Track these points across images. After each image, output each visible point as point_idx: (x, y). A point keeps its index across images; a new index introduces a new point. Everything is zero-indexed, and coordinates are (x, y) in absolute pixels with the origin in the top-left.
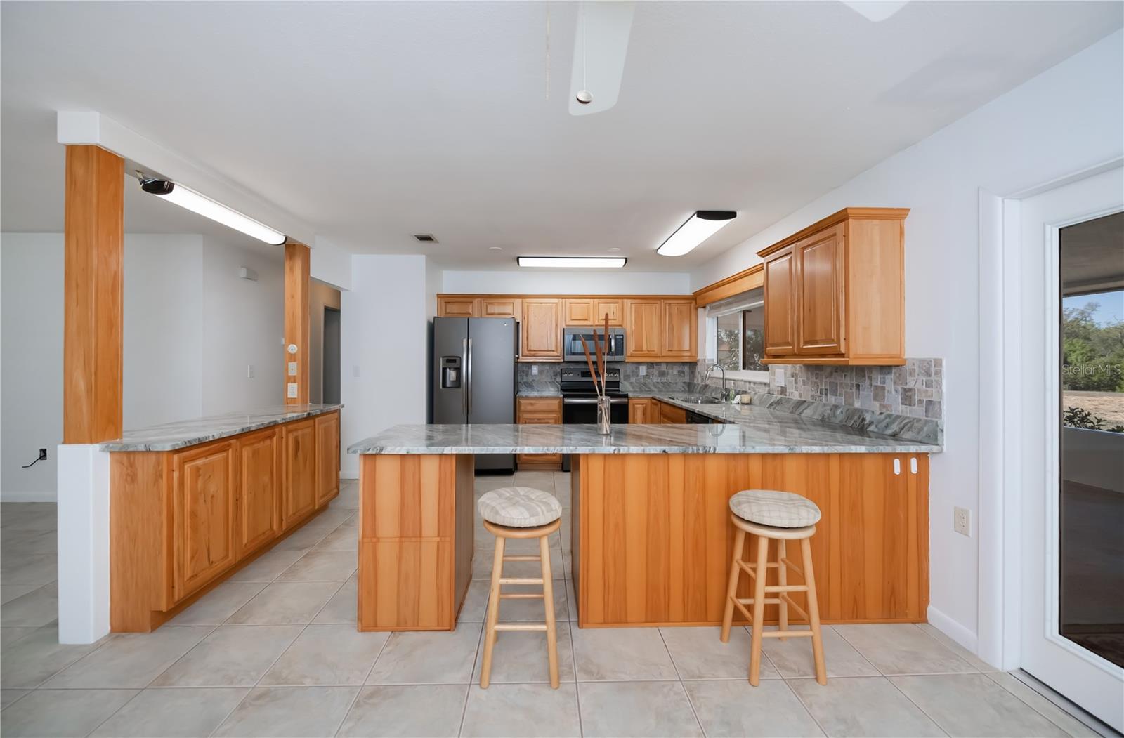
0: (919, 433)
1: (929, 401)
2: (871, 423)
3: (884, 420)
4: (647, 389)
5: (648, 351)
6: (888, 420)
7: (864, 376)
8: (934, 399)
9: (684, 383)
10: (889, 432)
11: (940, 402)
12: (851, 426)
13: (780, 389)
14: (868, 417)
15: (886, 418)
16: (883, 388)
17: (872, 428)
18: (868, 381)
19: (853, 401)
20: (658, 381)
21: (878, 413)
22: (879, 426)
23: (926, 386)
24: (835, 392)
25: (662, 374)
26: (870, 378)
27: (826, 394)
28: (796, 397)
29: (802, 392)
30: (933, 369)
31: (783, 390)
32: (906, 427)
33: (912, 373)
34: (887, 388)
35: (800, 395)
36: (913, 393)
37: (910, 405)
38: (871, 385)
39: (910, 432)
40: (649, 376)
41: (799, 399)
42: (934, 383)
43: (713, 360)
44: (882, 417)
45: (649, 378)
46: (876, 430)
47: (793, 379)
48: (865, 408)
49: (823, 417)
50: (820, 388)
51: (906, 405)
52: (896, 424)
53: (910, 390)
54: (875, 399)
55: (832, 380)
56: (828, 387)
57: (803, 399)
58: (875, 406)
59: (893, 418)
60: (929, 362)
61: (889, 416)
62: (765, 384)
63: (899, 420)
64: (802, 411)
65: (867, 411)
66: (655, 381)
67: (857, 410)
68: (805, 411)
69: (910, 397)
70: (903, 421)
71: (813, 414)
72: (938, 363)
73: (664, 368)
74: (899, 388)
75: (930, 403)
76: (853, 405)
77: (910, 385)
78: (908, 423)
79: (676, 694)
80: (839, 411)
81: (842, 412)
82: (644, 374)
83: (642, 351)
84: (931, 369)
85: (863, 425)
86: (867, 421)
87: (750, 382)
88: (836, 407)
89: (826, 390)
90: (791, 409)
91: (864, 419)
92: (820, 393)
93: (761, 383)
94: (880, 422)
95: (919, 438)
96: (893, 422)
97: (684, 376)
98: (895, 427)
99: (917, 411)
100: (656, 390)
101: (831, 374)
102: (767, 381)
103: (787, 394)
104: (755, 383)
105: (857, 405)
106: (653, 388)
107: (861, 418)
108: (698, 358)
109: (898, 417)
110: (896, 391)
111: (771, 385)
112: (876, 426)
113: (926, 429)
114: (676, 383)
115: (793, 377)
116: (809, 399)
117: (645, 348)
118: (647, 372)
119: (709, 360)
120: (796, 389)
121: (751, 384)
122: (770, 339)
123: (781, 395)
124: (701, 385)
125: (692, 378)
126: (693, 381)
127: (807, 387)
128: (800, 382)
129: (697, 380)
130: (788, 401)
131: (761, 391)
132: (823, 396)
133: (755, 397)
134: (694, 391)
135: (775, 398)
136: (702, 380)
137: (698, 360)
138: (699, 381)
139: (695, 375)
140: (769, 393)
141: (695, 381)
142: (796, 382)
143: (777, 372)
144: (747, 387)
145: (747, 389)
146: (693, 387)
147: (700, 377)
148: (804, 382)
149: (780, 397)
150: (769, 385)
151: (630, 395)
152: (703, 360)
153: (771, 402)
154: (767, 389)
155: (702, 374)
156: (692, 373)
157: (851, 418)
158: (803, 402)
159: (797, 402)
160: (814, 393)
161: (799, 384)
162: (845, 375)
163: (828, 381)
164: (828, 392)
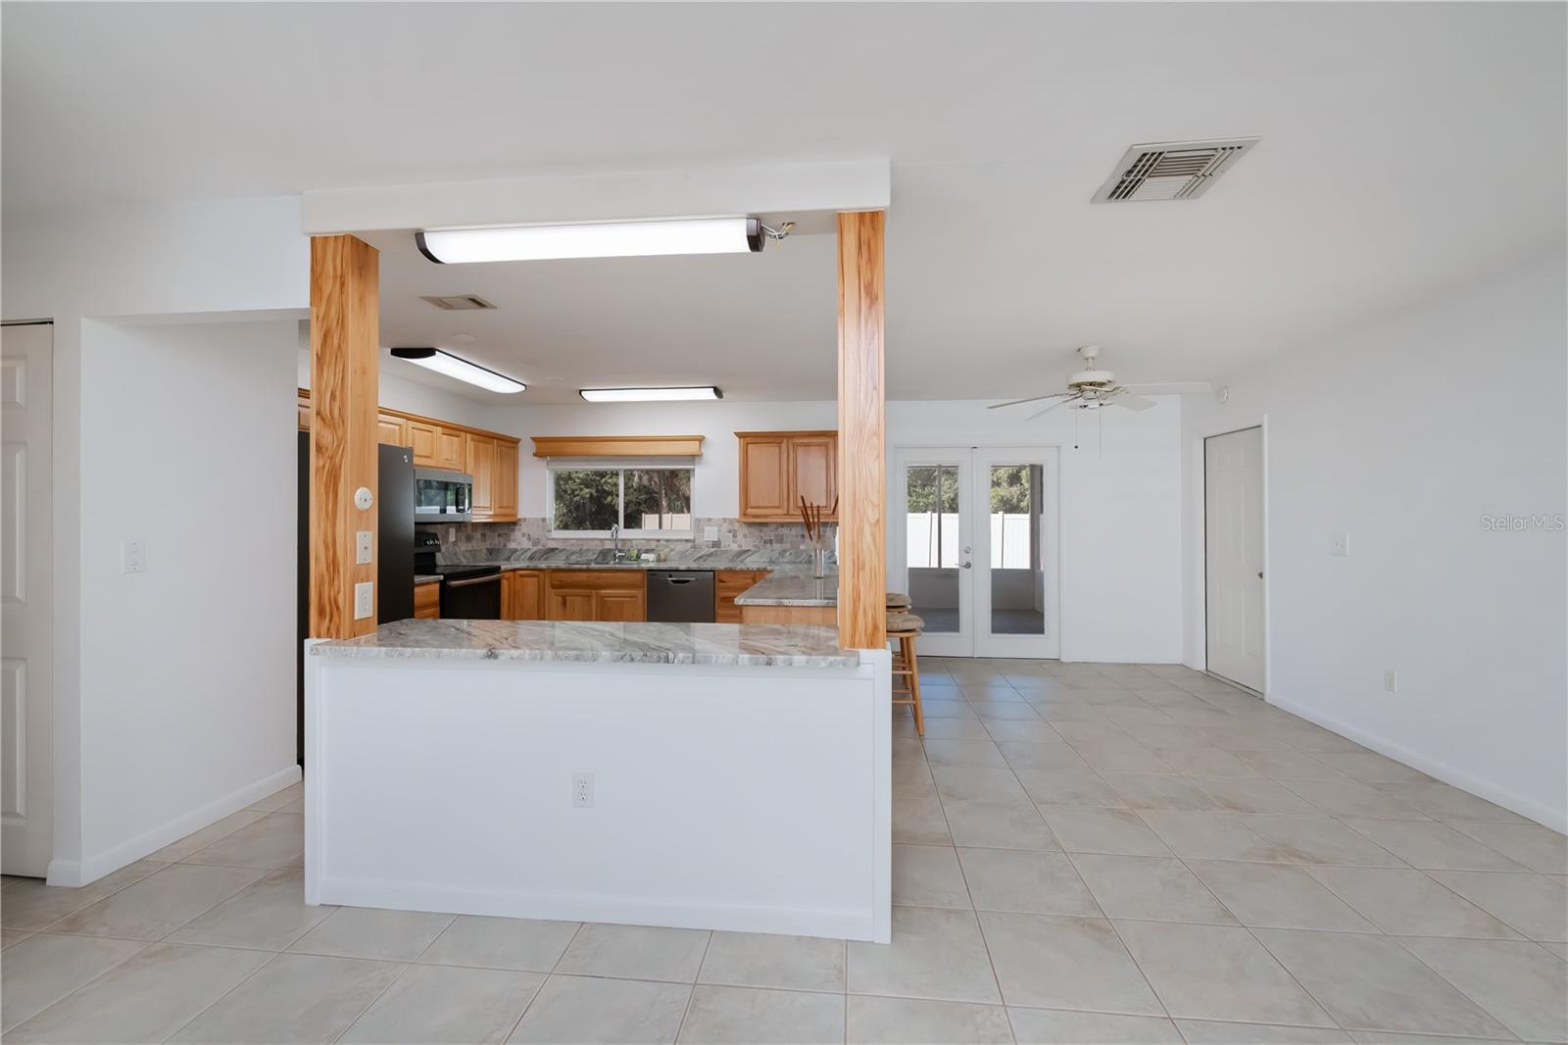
2: (816, 558)
3: (828, 554)
9: (487, 549)
12: (800, 563)
13: (711, 543)
25: (469, 539)
26: (817, 531)
27: (771, 543)
28: (735, 547)
29: (742, 544)
31: (716, 544)
35: (740, 546)
38: (815, 534)
41: (740, 550)
43: (549, 519)
47: (731, 534)
49: (771, 560)
56: (772, 538)
57: (744, 549)
62: (687, 541)
64: (746, 559)
68: (749, 559)
71: (760, 559)
76: (799, 548)
80: (788, 553)
87: (658, 540)
88: (785, 551)
90: (731, 558)
93: (681, 540)
101: (777, 529)
102: (692, 538)
103: (722, 547)
104: (667, 541)
105: (802, 547)
111: (697, 541)
115: (731, 532)
116: (751, 548)
118: (456, 537)
119: (543, 519)
120: (734, 542)
121: (661, 542)
122: (752, 502)
123: (713, 547)
124: (535, 549)
125: (499, 542)
126: (505, 545)
127: (748, 539)
128: (740, 536)
129: (519, 543)
130: (726, 552)
131: (680, 547)
132: (768, 545)
133: (672, 553)
134: (512, 558)
135: (706, 551)
136: (534, 544)
137: (520, 520)
138: (526, 544)
139: (512, 537)
140: (694, 547)
141: (512, 545)
142: (734, 536)
143: (706, 529)
144: (653, 545)
145: (653, 547)
146: (507, 554)
147: (529, 539)
148: (745, 536)
149: (712, 550)
150: (694, 541)
151: (503, 568)
152: (537, 519)
153: (700, 555)
154: (690, 544)
155: (535, 535)
156: (500, 535)
157: (800, 557)
158: (746, 551)
159: (738, 552)
160: (757, 544)
161: (738, 537)
162: (790, 529)
163: (773, 534)
164: (773, 542)
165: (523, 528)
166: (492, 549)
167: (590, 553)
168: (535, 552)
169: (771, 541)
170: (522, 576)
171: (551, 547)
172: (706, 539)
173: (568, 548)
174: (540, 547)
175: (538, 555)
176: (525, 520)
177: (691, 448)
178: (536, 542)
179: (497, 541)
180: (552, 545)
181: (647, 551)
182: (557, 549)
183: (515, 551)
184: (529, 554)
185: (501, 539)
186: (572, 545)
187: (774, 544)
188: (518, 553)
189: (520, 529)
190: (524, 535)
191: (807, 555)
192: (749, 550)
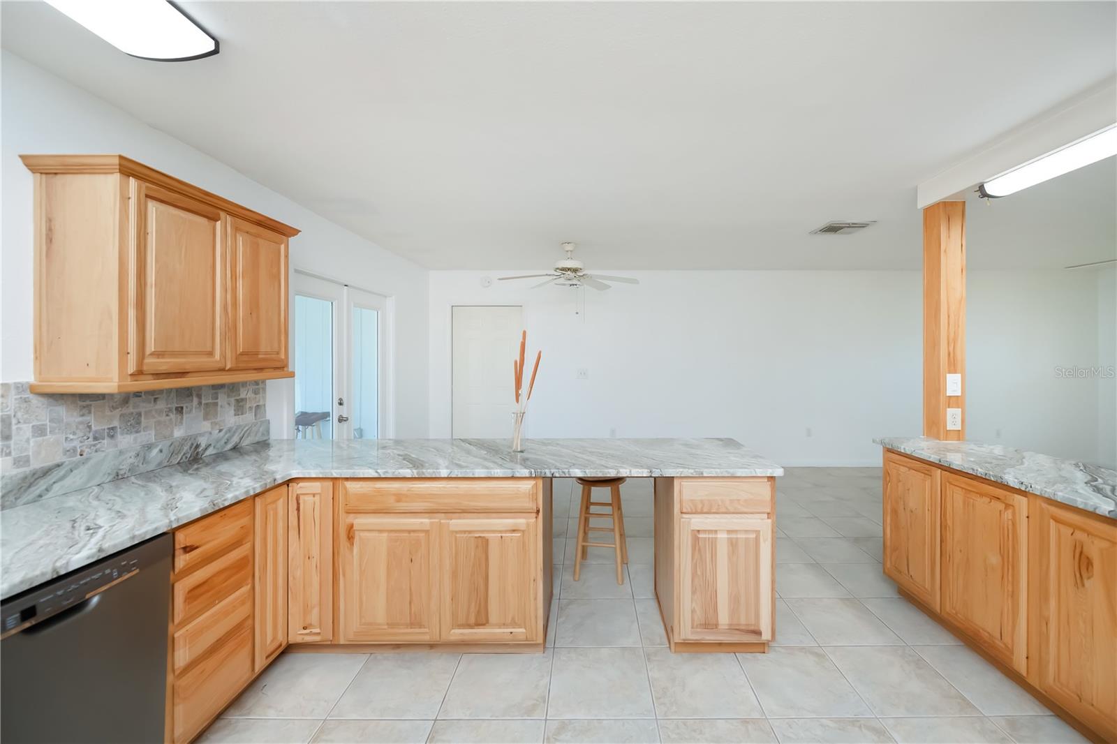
0: (256, 434)
1: (258, 406)
2: (208, 447)
3: (224, 436)
7: (191, 395)
8: (261, 403)
10: (229, 446)
11: (264, 405)
12: (179, 463)
14: (203, 442)
15: (226, 433)
16: (216, 404)
17: (210, 452)
18: (195, 400)
19: (172, 432)
21: (215, 432)
22: (219, 445)
23: (256, 394)
26: (200, 396)
27: (112, 436)
32: (246, 435)
33: (246, 383)
34: (219, 404)
36: (244, 403)
37: (242, 414)
38: (200, 403)
39: (249, 438)
41: (26, 470)
44: (222, 434)
46: (214, 452)
48: (196, 432)
49: (119, 474)
50: (93, 428)
51: (238, 415)
52: (237, 435)
53: (242, 400)
55: (125, 411)
56: (116, 423)
57: (36, 464)
58: (206, 426)
61: (230, 430)
63: (240, 431)
64: (47, 490)
65: (201, 435)
67: (184, 440)
68: (56, 487)
69: (243, 406)
70: (242, 430)
75: (257, 408)
76: (171, 435)
77: (244, 395)
78: (247, 430)
80: (155, 451)
81: (161, 451)
85: (198, 453)
86: (203, 446)
89: (113, 428)
91: (198, 446)
92: (95, 439)
94: (218, 441)
95: (257, 439)
98: (235, 439)
107: (195, 445)
109: (238, 427)
110: (229, 404)
112: (214, 447)
113: (261, 429)
127: (50, 438)
148: (40, 431)
157: (179, 452)
158: (46, 472)
159: (26, 478)
160: (76, 443)
161: (14, 438)
162: (155, 400)
163: (117, 412)
164: (119, 430)
169: (112, 433)
187: (119, 437)
191: (192, 444)
192: (58, 466)
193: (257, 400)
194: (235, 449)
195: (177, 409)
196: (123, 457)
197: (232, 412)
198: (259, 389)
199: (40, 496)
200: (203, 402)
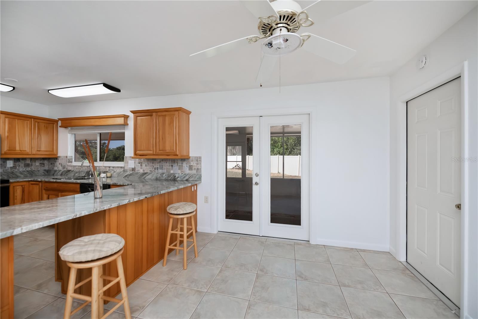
0: (195, 178)
2: (178, 177)
3: (183, 176)
4: (14, 176)
5: (21, 151)
6: (184, 176)
7: (175, 162)
8: (199, 168)
10: (185, 179)
11: (201, 169)
12: (170, 179)
13: (131, 169)
14: (177, 176)
15: (184, 175)
16: (182, 166)
17: (179, 179)
18: (176, 164)
19: (170, 171)
20: (24, 170)
21: (181, 174)
22: (181, 178)
23: (197, 164)
24: (162, 168)
25: (27, 165)
26: (177, 163)
27: (158, 169)
28: (141, 171)
29: (144, 169)
30: (199, 160)
31: (133, 169)
33: (192, 161)
34: (183, 166)
35: (144, 171)
36: (192, 167)
37: (192, 170)
38: (177, 165)
39: (192, 178)
40: (16, 167)
41: (143, 172)
42: (199, 164)
43: (72, 157)
44: (183, 175)
45: (16, 169)
46: (180, 179)
47: (140, 164)
48: (176, 172)
49: (157, 178)
50: (154, 167)
51: (190, 170)
52: (188, 176)
53: (191, 166)
54: (179, 169)
55: (160, 164)
56: (158, 167)
57: (145, 172)
58: (179, 171)
59: (186, 175)
60: (197, 157)
61: (185, 174)
62: (121, 167)
63: (189, 175)
64: (146, 177)
65: (176, 174)
66: (20, 170)
67: (172, 174)
68: (147, 177)
69: (192, 168)
71: (152, 177)
72: (200, 158)
73: (28, 162)
74: (188, 165)
75: (198, 169)
76: (170, 172)
77: (192, 164)
78: (191, 176)
79: (172, 288)
80: (164, 175)
81: (166, 175)
82: (12, 166)
83: (15, 150)
84: (198, 160)
85: (175, 178)
86: (177, 177)
87: (110, 167)
88: (163, 173)
89: (158, 168)
90: (139, 176)
91: (175, 176)
92: (155, 169)
93: (119, 167)
94: (181, 176)
95: (195, 179)
96: (187, 176)
97: (44, 166)
98: (187, 177)
99: (194, 172)
100: (22, 176)
101: (160, 162)
102: (123, 166)
103: (136, 171)
104: (113, 167)
105: (172, 172)
106: (19, 175)
108: (59, 155)
109: (188, 174)
110: (187, 166)
111: (126, 168)
112: (180, 178)
113: (197, 177)
114: (39, 171)
115: (140, 163)
116: (149, 172)
117: (18, 148)
118: (14, 164)
119: (69, 156)
120: (141, 168)
121: (111, 168)
122: (139, 148)
123: (132, 171)
124: (63, 170)
125: (51, 166)
126: (53, 168)
127: (147, 167)
128: (144, 165)
129: (58, 168)
130: (137, 173)
131: (118, 170)
132: (156, 170)
133: (115, 173)
134: (55, 174)
135: (128, 173)
136: (64, 168)
137: (58, 157)
138: (60, 168)
139: (56, 165)
140: (124, 171)
141: (56, 168)
142: (141, 166)
143: (130, 162)
144: (108, 169)
145: (108, 170)
146: (53, 172)
147: (61, 166)
149: (131, 172)
150: (124, 168)
151: (11, 181)
152: (64, 157)
153: (126, 175)
154: (122, 169)
155: (64, 164)
156: (51, 164)
157: (170, 177)
158: (146, 173)
159: (143, 174)
160: (151, 169)
161: (143, 166)
162: (166, 162)
163: (158, 164)
164: (159, 168)
165: (60, 161)
166: (48, 170)
167: (83, 173)
168: (63, 172)
170: (32, 184)
171: (69, 169)
172: (129, 167)
173: (75, 170)
174: (65, 169)
175: (64, 173)
176: (60, 156)
177: (121, 121)
178: (64, 167)
179: (50, 167)
180: (70, 168)
181: (104, 172)
182: (71, 170)
183: (56, 171)
184: (61, 172)
185: (52, 166)
186: (77, 169)
188: (57, 172)
189: (58, 161)
190: (60, 164)
191: (174, 176)
192: (147, 173)
193: (198, 166)
194: (187, 180)
195: (171, 165)
196: (158, 174)
197: (188, 169)
198: (198, 163)
199: (145, 178)
200: (179, 165)
